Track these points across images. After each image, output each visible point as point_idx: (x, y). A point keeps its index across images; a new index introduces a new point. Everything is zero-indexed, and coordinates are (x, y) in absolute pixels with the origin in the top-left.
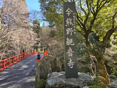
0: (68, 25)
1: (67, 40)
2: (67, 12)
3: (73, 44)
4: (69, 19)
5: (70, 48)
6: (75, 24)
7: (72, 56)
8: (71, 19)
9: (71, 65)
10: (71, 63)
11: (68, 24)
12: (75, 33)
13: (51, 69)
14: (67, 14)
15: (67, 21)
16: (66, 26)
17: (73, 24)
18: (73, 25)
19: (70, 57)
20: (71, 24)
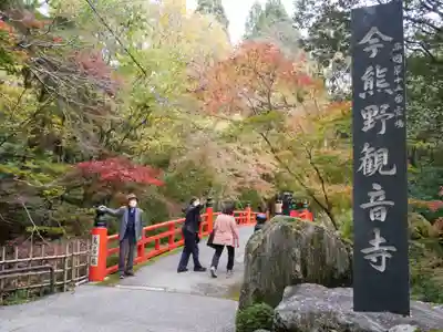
0: (372, 93)
1: (363, 155)
2: (367, 44)
3: (393, 172)
4: (375, 71)
5: (377, 187)
6: (399, 88)
7: (383, 219)
8: (385, 70)
9: (379, 259)
10: (377, 248)
11: (368, 89)
12: (400, 124)
13: (298, 268)
14: (367, 49)
15: (364, 78)
16: (363, 96)
17: (393, 86)
18: (391, 93)
19: (377, 223)
20: (383, 89)
